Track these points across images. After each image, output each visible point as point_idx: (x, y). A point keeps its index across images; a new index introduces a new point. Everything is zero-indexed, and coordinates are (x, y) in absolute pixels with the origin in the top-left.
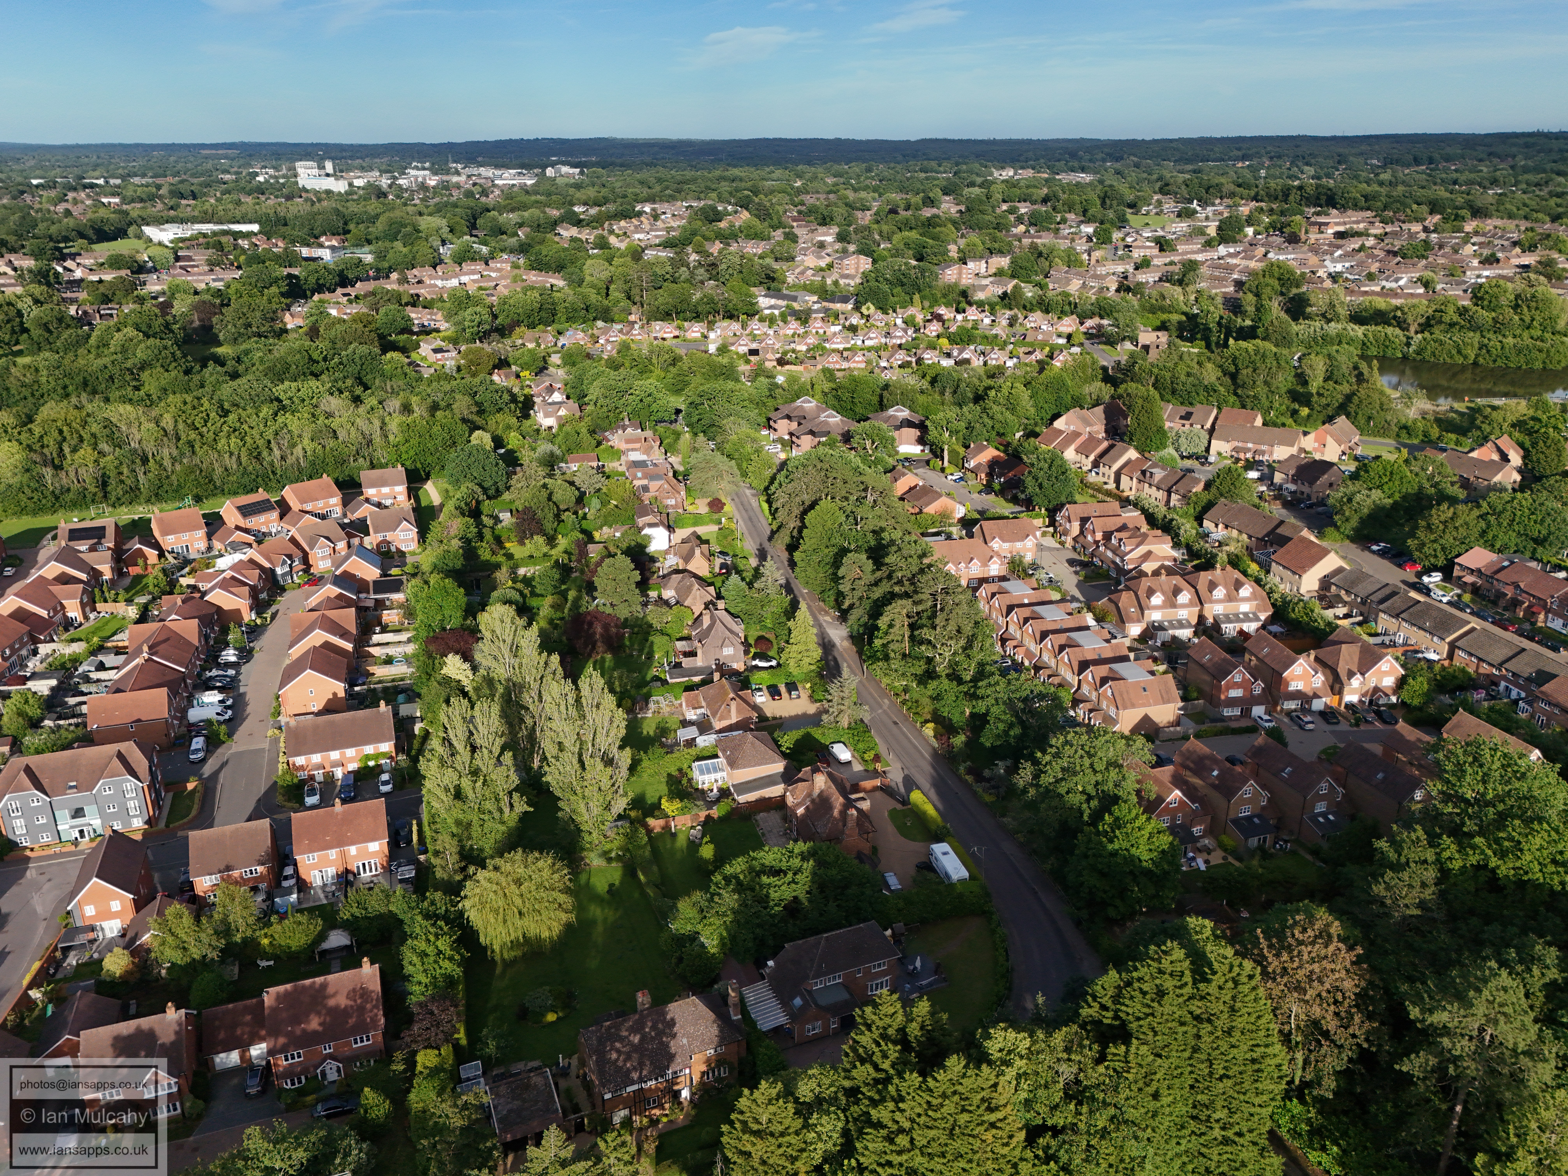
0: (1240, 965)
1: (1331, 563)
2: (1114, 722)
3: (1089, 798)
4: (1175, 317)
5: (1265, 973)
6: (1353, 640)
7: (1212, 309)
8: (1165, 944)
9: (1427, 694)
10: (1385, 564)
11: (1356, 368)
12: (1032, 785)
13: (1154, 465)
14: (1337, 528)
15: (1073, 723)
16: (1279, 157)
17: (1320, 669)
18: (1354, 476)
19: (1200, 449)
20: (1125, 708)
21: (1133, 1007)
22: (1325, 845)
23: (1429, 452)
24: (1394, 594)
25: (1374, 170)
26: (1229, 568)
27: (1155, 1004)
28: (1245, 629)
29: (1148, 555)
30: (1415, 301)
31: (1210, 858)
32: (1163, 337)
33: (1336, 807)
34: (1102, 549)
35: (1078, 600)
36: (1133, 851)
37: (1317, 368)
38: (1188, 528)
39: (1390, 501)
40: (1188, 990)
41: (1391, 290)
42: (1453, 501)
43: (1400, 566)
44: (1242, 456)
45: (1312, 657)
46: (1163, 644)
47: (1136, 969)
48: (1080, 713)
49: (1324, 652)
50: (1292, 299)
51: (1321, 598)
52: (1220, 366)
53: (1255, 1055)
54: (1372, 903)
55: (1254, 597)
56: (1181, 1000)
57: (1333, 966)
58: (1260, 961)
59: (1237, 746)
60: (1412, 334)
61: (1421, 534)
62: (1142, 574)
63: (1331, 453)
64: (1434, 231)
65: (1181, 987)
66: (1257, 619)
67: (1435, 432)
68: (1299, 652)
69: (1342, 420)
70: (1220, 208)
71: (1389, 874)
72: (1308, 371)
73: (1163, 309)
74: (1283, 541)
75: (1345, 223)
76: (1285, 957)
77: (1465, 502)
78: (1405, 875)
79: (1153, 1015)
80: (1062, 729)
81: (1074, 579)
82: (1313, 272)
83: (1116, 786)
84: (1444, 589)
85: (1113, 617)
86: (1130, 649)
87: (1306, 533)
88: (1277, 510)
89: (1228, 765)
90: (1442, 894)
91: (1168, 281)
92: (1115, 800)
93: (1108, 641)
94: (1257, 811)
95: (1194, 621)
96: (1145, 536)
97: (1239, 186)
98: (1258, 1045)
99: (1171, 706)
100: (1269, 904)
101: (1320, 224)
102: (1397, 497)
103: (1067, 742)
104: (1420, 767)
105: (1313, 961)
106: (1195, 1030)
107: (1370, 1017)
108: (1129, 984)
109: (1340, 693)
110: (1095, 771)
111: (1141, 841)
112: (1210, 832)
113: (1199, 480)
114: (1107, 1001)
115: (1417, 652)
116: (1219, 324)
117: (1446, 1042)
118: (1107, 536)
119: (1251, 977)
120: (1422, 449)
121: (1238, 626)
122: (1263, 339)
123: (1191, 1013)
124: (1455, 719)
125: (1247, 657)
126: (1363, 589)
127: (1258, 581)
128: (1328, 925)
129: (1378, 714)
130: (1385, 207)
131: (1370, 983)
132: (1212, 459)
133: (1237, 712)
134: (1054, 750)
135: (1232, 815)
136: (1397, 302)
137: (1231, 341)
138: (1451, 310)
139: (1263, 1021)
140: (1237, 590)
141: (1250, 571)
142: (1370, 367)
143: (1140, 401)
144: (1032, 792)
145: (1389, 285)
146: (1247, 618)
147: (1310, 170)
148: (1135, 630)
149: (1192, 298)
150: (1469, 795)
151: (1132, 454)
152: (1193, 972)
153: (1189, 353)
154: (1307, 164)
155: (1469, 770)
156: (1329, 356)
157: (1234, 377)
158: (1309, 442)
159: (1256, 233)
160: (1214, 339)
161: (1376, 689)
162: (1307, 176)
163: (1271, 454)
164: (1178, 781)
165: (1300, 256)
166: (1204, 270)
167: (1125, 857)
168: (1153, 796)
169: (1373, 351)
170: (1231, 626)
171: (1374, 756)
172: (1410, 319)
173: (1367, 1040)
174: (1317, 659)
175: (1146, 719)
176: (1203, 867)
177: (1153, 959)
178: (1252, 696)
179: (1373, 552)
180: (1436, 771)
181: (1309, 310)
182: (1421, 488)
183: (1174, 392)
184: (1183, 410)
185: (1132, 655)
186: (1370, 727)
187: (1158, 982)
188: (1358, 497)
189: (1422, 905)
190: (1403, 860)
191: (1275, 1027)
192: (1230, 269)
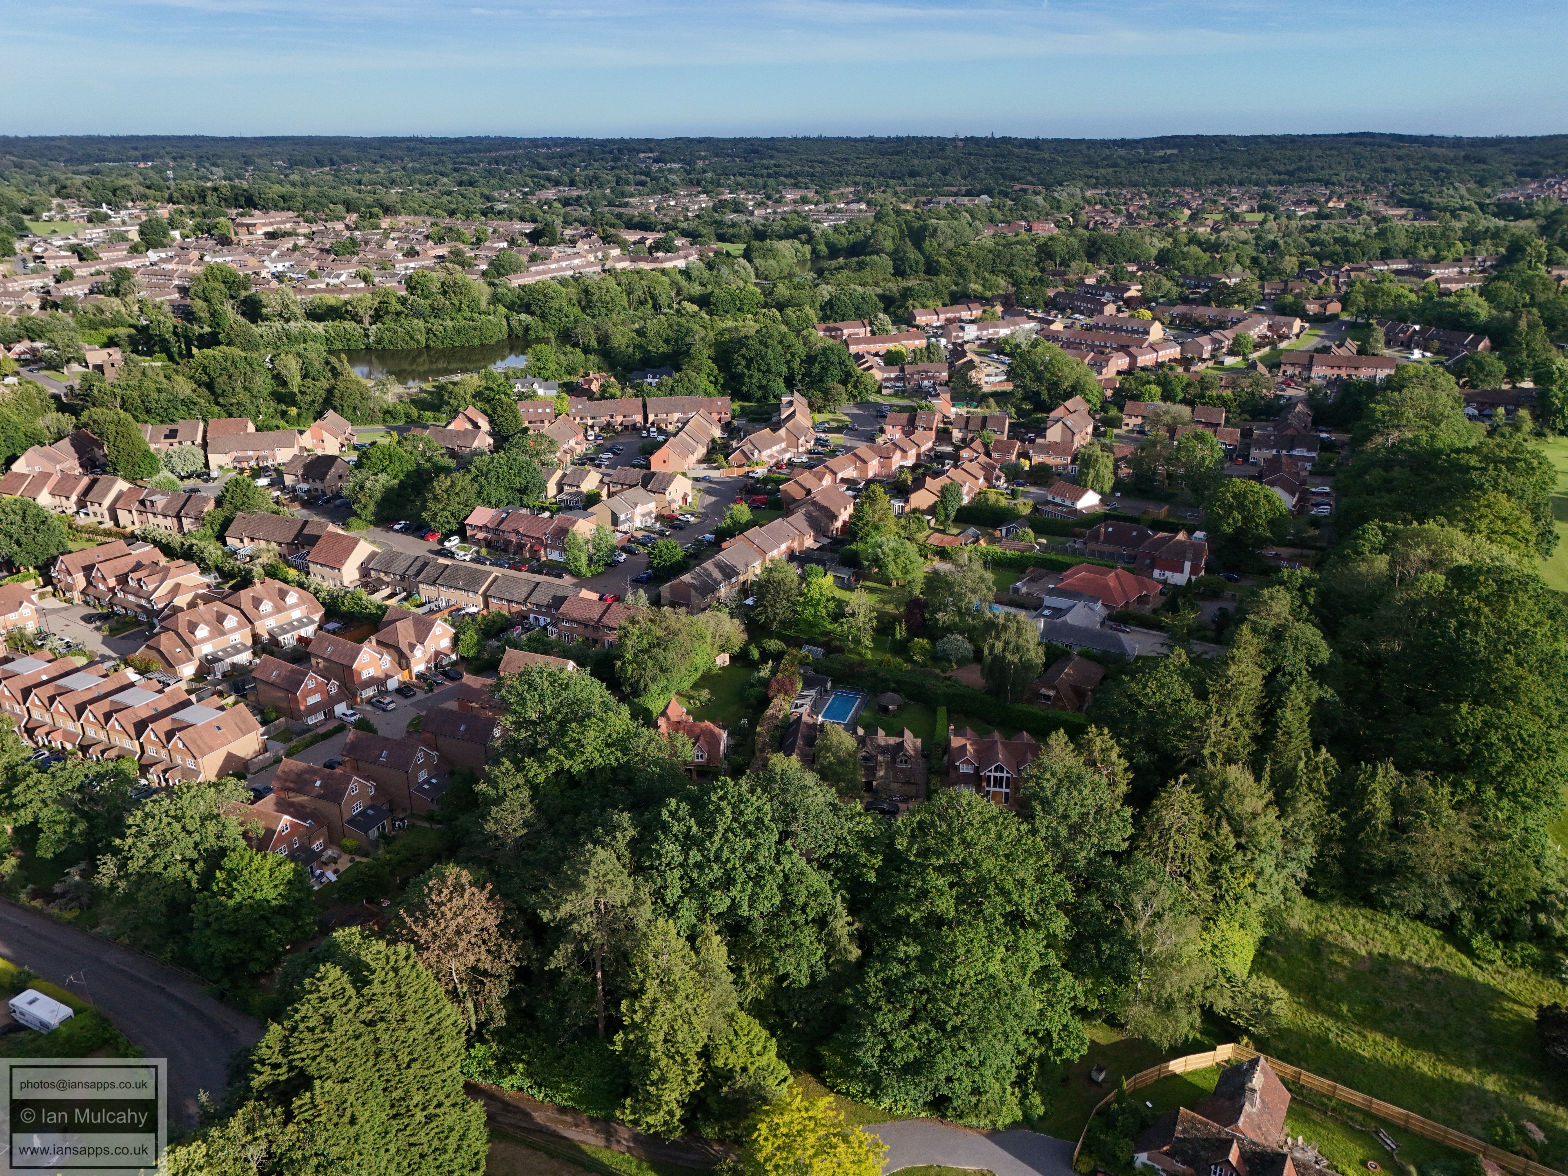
0: (395, 953)
1: (363, 550)
2: (197, 773)
3: (193, 863)
4: (123, 331)
5: (419, 948)
6: (404, 616)
7: (162, 318)
8: (318, 971)
9: (478, 643)
10: (409, 540)
11: (327, 363)
12: (120, 878)
13: (152, 493)
14: (359, 516)
15: (148, 791)
16: (182, 158)
17: (384, 651)
18: (359, 465)
19: (199, 466)
20: (203, 755)
21: (305, 1048)
22: (436, 808)
23: (415, 431)
24: (426, 564)
25: (281, 170)
26: (268, 579)
27: (327, 1034)
28: (303, 634)
29: (176, 589)
30: (360, 295)
31: (338, 866)
32: (116, 354)
33: (436, 771)
34: (120, 595)
35: (110, 658)
36: (258, 896)
37: (291, 367)
38: (212, 550)
39: (396, 481)
40: (354, 1003)
41: (335, 286)
42: (447, 471)
43: (422, 538)
44: (245, 465)
45: (374, 642)
46: (224, 675)
47: (296, 1011)
48: (153, 778)
49: (382, 635)
50: (244, 302)
51: (365, 585)
52: (192, 378)
53: (431, 1026)
54: (487, 841)
55: (302, 601)
56: (350, 1015)
57: (473, 912)
58: (412, 938)
59: (330, 749)
60: (367, 325)
61: (430, 505)
62: (177, 610)
63: (331, 447)
64: (356, 228)
65: (346, 1004)
66: (312, 622)
67: (414, 412)
68: (361, 641)
69: (330, 413)
70: (136, 211)
71: (494, 809)
72: (284, 372)
73: (105, 324)
74: (313, 540)
75: (271, 224)
76: (431, 923)
77: (458, 470)
78: (506, 805)
79: (327, 1046)
80: (137, 803)
81: (98, 637)
82: (257, 274)
83: (218, 838)
84: (464, 549)
85: (158, 664)
86: (189, 692)
87: (332, 528)
88: (298, 512)
89: (327, 771)
90: (538, 808)
91: (100, 292)
92: (223, 852)
93: (161, 691)
94: (369, 803)
95: (249, 642)
96: (166, 570)
97: (149, 187)
98: (431, 1016)
99: (253, 735)
100: (405, 883)
101: (248, 226)
102: (401, 476)
103: (147, 815)
104: (491, 708)
105: (456, 915)
106: (372, 1036)
107: (514, 939)
108: (294, 1029)
109: (408, 666)
110: (189, 833)
111: (263, 882)
112: (331, 841)
113: (208, 499)
114: (276, 1058)
115: (459, 610)
116: (175, 333)
117: (575, 927)
118: (123, 580)
119: (407, 958)
120: (409, 430)
121: (295, 634)
122: (229, 344)
123: (363, 1022)
124: (505, 657)
125: (313, 661)
126: (399, 567)
127: (301, 585)
128: (458, 877)
129: (445, 674)
130: (305, 208)
131: (507, 910)
132: (214, 474)
133: (321, 717)
134: (134, 830)
135: (346, 817)
136: (345, 297)
137: (195, 350)
138: (393, 301)
139: (430, 990)
140: (283, 599)
141: (290, 578)
142: (340, 361)
143: (112, 427)
144: (122, 885)
145: (333, 281)
146: (302, 624)
147: (219, 172)
148: (188, 670)
149: (136, 308)
150: (534, 716)
151: (122, 485)
152: (354, 983)
153: (152, 368)
154: (214, 165)
155: (528, 696)
156: (298, 354)
157: (210, 386)
158: (307, 440)
159: (184, 237)
160: (175, 350)
161: (437, 654)
162: (217, 177)
163: (274, 458)
164: (283, 807)
165: (238, 258)
166: (138, 277)
167: (251, 906)
168: (262, 833)
169: (338, 346)
170: (289, 636)
171: (453, 712)
172: (361, 312)
173: (517, 959)
174: (379, 643)
175: (230, 757)
176: (333, 878)
177: (311, 992)
178: (330, 697)
179: (397, 531)
180: (504, 707)
181: (264, 311)
182: (418, 465)
183: (148, 411)
184: (166, 429)
185: (193, 698)
186: (442, 689)
187: (322, 1011)
188: (368, 484)
189: (526, 824)
190: (501, 792)
191: (441, 990)
192: (168, 275)
